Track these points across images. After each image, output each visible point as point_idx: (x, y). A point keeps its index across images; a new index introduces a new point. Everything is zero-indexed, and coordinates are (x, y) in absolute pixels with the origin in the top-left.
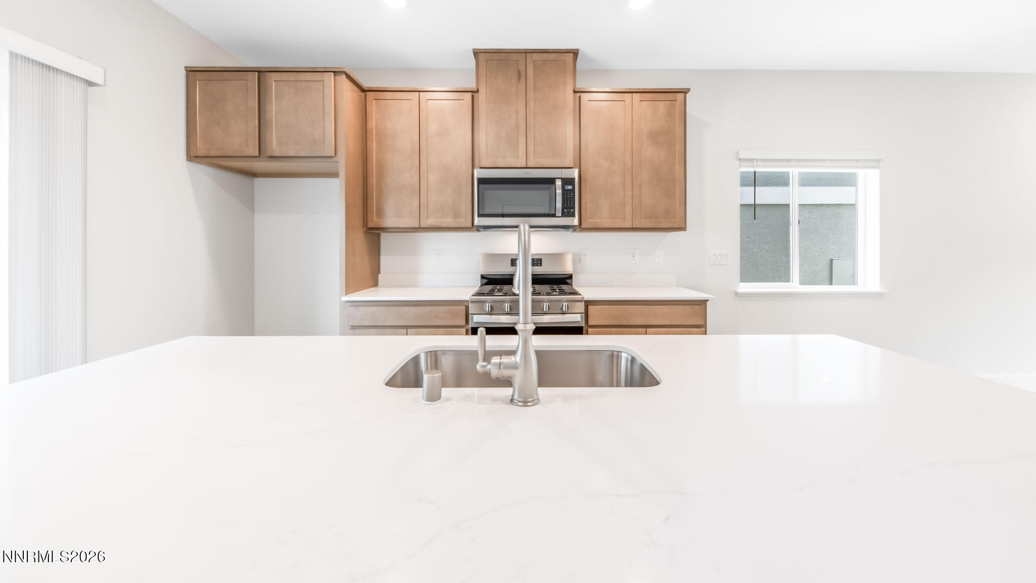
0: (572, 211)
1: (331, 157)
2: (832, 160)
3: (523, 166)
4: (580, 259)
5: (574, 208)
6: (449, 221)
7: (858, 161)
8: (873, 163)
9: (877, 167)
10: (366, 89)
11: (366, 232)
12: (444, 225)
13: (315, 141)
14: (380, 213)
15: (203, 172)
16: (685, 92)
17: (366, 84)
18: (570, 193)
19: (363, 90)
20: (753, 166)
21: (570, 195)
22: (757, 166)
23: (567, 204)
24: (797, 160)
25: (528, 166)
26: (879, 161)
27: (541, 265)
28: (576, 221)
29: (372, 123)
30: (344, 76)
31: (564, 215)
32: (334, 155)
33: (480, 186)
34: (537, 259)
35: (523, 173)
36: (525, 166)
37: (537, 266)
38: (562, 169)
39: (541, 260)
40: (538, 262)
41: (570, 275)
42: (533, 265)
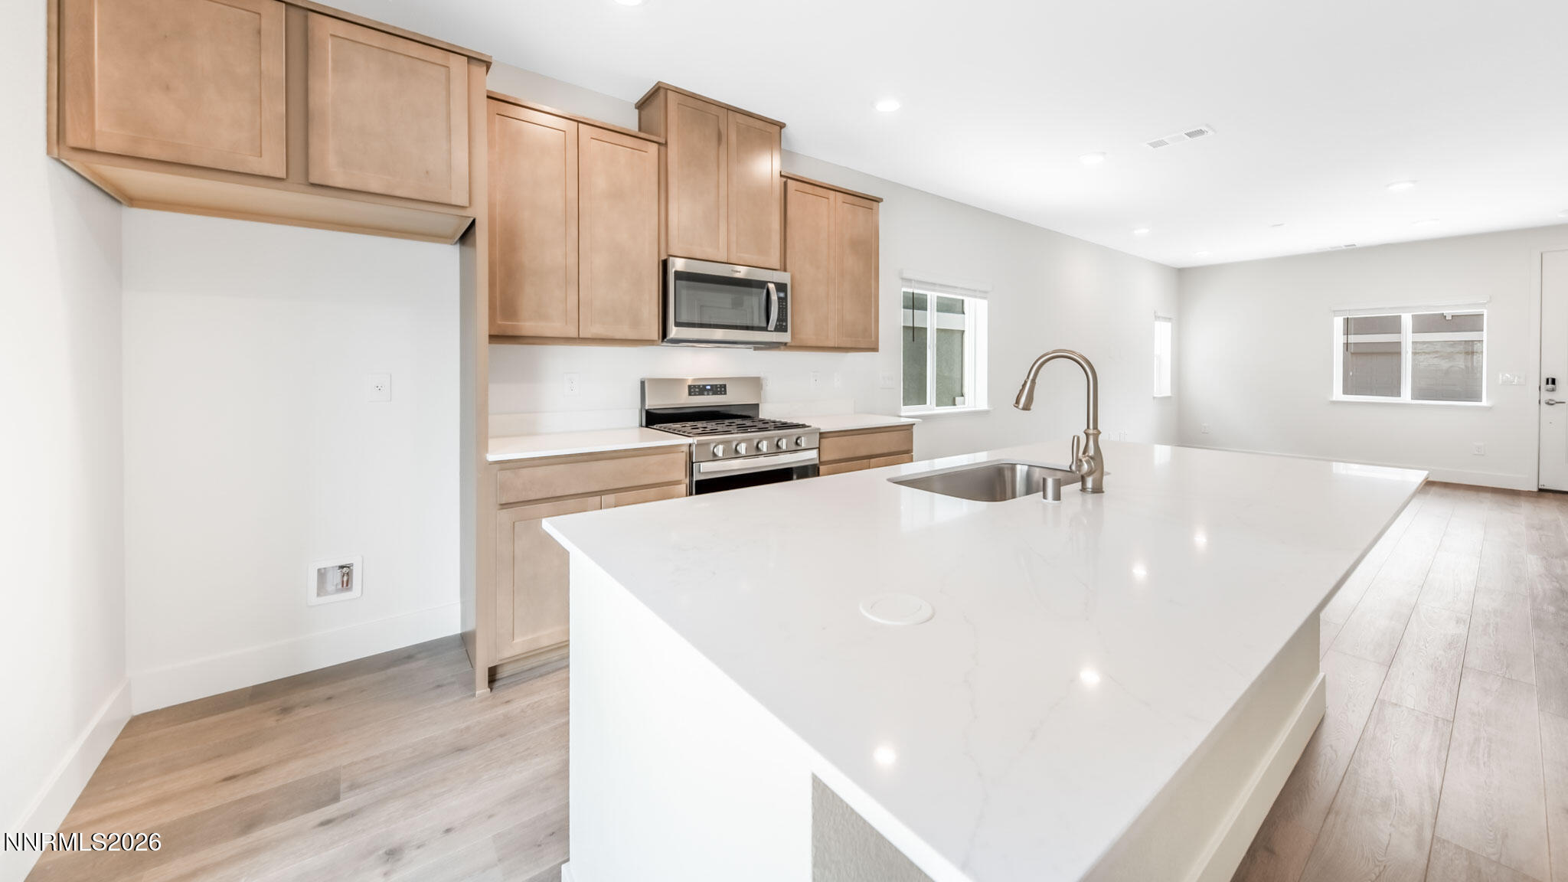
2: (961, 288)
3: (722, 261)
5: (786, 322)
6: (625, 332)
7: (975, 291)
8: (983, 294)
9: (985, 298)
12: (618, 336)
13: (427, 172)
16: (877, 200)
20: (911, 287)
22: (915, 288)
23: (781, 316)
24: (941, 285)
25: (729, 262)
26: (986, 292)
27: (725, 394)
31: (777, 329)
33: (677, 281)
34: (721, 385)
36: (726, 261)
37: (721, 394)
39: (725, 386)
40: (719, 389)
41: (757, 405)
42: (715, 393)
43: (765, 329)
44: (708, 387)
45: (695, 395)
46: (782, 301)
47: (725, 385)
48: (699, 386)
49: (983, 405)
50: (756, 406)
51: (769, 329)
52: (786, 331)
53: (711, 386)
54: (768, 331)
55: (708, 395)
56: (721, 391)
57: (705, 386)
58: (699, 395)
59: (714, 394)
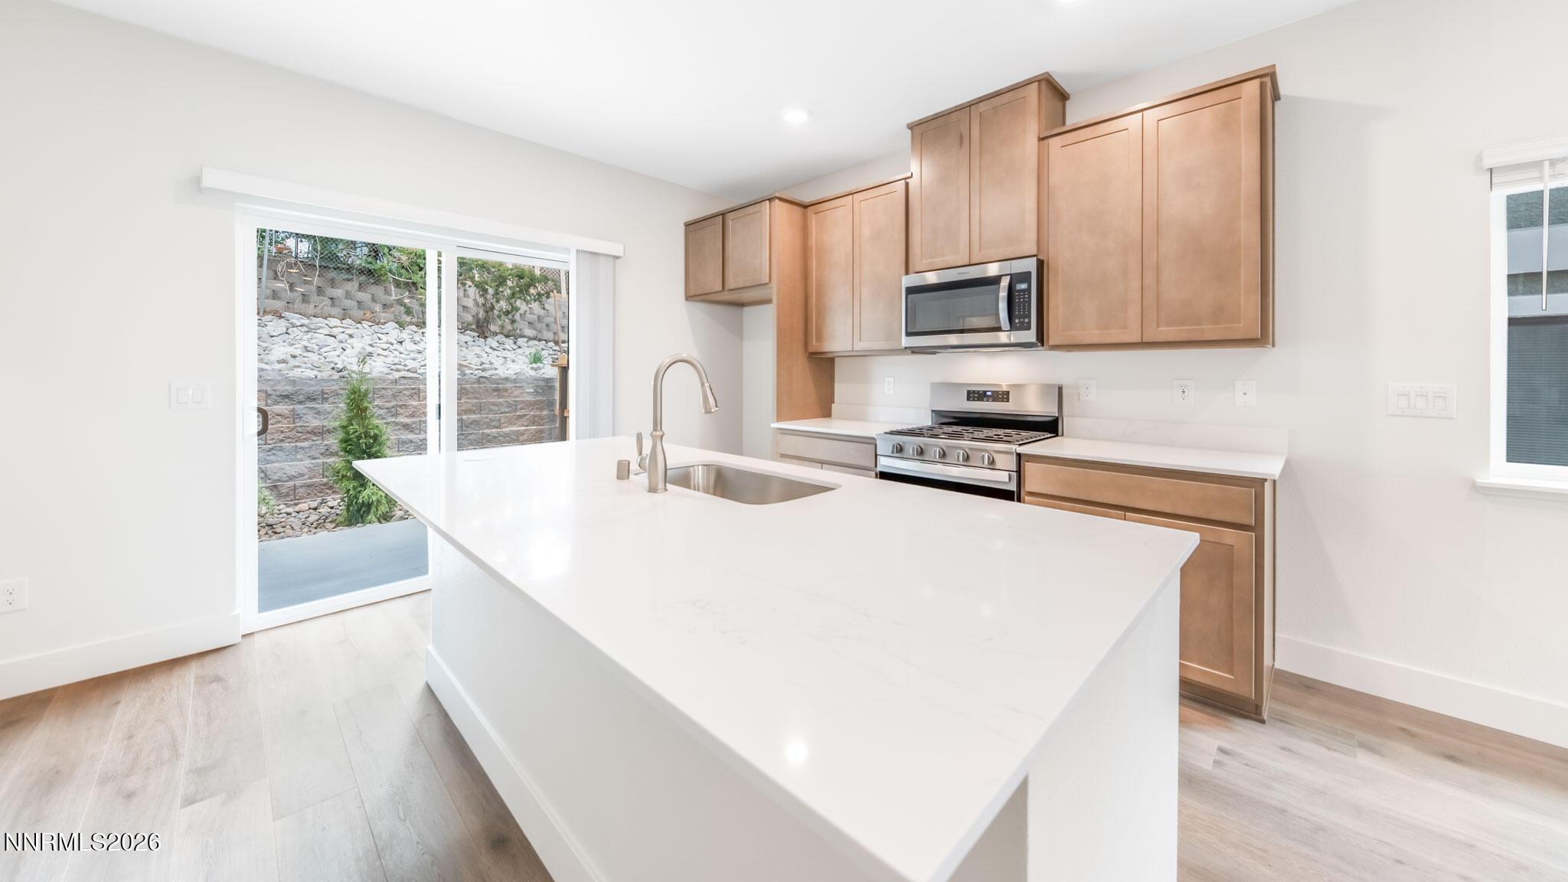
0: (1026, 320)
1: (767, 284)
3: (965, 264)
4: (1079, 394)
5: (1029, 316)
6: (882, 344)
10: (806, 204)
11: (809, 357)
12: (877, 347)
13: (755, 270)
14: (820, 337)
15: (699, 309)
17: (806, 199)
18: (1024, 295)
19: (805, 207)
21: (1024, 298)
23: (1019, 311)
25: (971, 263)
27: (1008, 401)
28: (1030, 336)
29: (813, 241)
30: (777, 200)
31: (1013, 327)
32: (768, 282)
33: (910, 296)
34: (1004, 392)
35: (959, 274)
36: (968, 263)
37: (1002, 401)
38: (1012, 261)
40: (1004, 396)
41: (1055, 418)
42: (995, 400)
43: (999, 329)
44: (989, 393)
45: (974, 400)
47: (1009, 393)
48: (979, 391)
51: (1004, 329)
52: (1029, 328)
53: (993, 392)
55: (988, 401)
56: (1002, 399)
57: (985, 392)
58: (978, 400)
59: (993, 401)
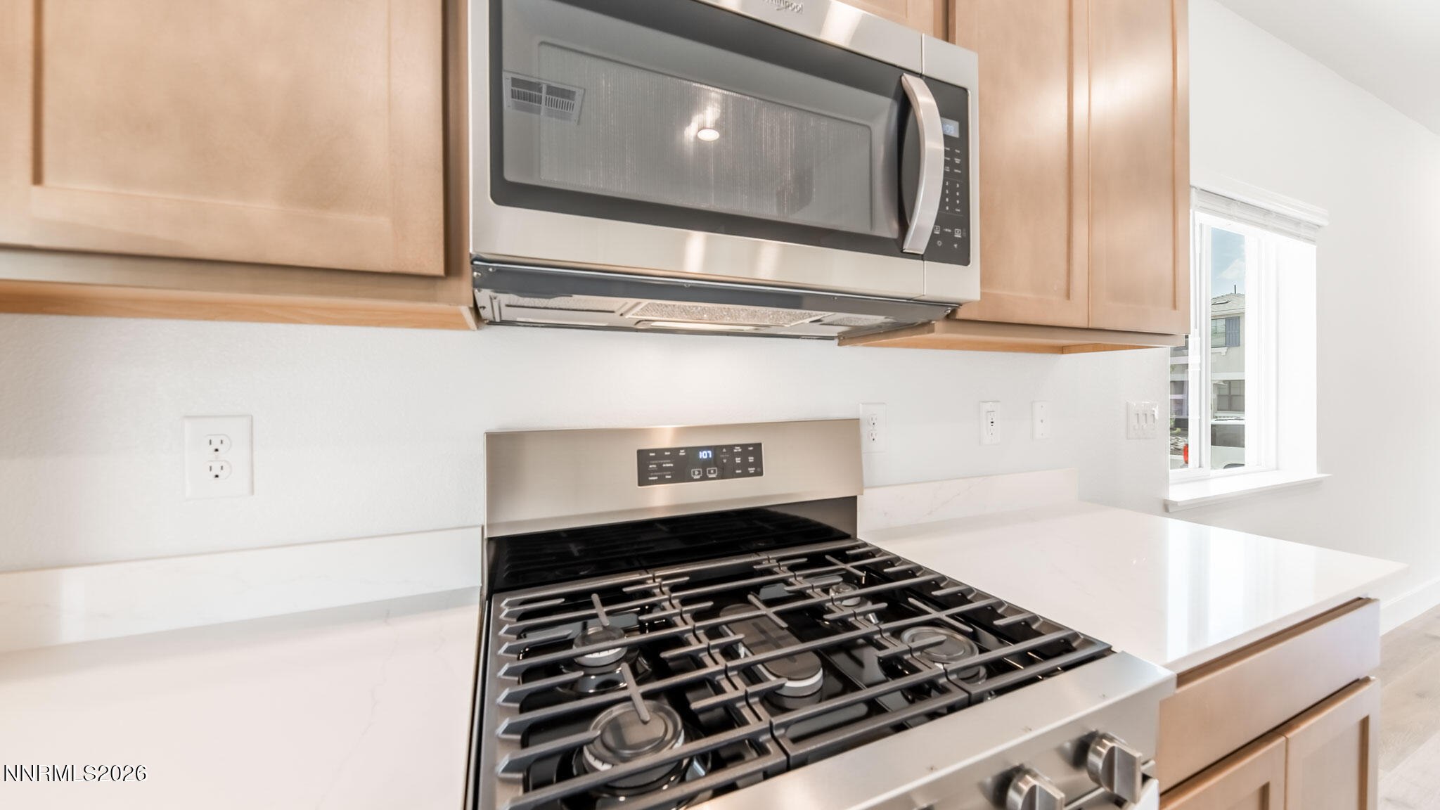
0: (959, 234)
9: (1312, 241)
18: (953, 155)
27: (759, 473)
34: (744, 447)
37: (746, 474)
39: (755, 449)
40: (740, 458)
41: (855, 498)
42: (726, 472)
43: (894, 247)
44: (703, 455)
45: (661, 481)
46: (957, 148)
47: (758, 447)
48: (674, 451)
49: (1307, 469)
50: (849, 504)
51: (907, 247)
52: (966, 261)
53: (716, 449)
54: (902, 254)
55: (704, 476)
56: (745, 465)
57: (692, 451)
58: (675, 480)
59: (720, 475)
